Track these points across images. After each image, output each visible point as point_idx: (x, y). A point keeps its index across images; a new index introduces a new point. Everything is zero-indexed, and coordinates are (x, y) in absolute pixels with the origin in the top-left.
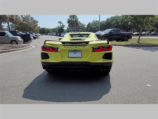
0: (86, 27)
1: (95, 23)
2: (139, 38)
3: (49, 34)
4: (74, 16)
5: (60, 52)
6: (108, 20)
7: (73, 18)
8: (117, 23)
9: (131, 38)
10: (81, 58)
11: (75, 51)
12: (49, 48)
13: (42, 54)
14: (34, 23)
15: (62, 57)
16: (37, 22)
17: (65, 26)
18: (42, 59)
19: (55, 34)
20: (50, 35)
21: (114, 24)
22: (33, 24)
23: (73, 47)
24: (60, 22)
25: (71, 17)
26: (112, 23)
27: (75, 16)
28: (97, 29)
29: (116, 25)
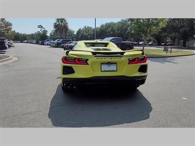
0: (75, 33)
1: (87, 29)
2: (143, 48)
3: (26, 41)
4: (62, 20)
5: (91, 65)
6: (102, 26)
7: (62, 22)
8: (113, 30)
9: (133, 48)
10: (116, 71)
11: (109, 63)
12: (74, 60)
13: (64, 67)
14: (5, 25)
15: (94, 71)
16: (11, 25)
17: (47, 31)
18: (64, 74)
19: (34, 41)
20: (27, 43)
21: (110, 32)
22: (4, 27)
23: (108, 58)
24: (40, 27)
25: (58, 20)
26: (108, 30)
27: (64, 19)
28: (89, 36)
29: (112, 33)
